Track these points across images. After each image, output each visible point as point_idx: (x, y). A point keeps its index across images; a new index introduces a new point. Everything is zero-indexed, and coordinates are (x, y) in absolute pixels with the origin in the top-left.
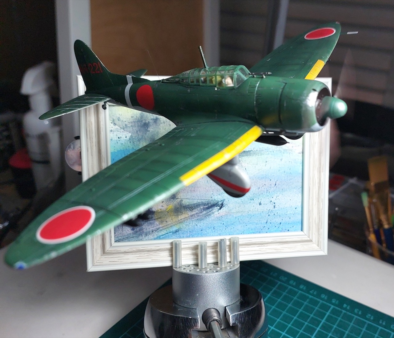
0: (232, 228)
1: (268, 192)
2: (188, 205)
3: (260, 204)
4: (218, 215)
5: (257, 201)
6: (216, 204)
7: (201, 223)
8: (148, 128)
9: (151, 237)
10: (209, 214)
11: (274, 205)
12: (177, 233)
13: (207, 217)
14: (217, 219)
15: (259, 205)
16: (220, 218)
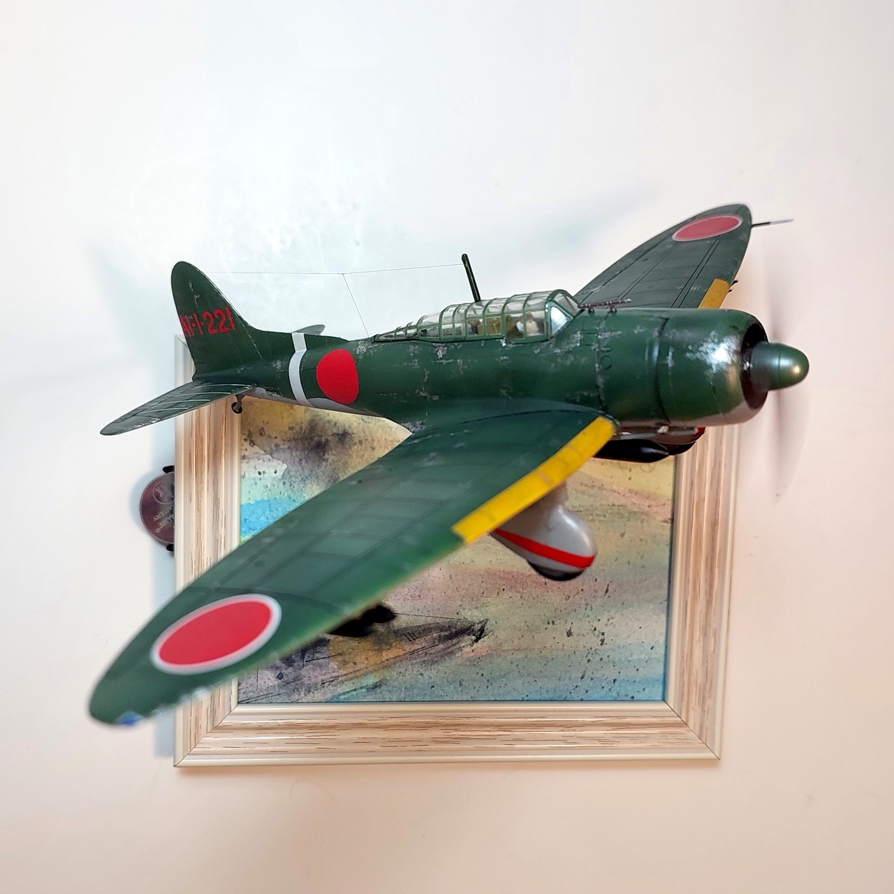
0: (503, 685)
1: (589, 607)
2: (406, 628)
3: (569, 634)
4: (472, 654)
5: (562, 627)
6: (468, 629)
7: (431, 669)
8: (324, 455)
9: (318, 695)
10: (450, 650)
11: (601, 637)
12: (378, 690)
13: (447, 658)
14: (468, 663)
15: (567, 637)
16: (475, 662)
